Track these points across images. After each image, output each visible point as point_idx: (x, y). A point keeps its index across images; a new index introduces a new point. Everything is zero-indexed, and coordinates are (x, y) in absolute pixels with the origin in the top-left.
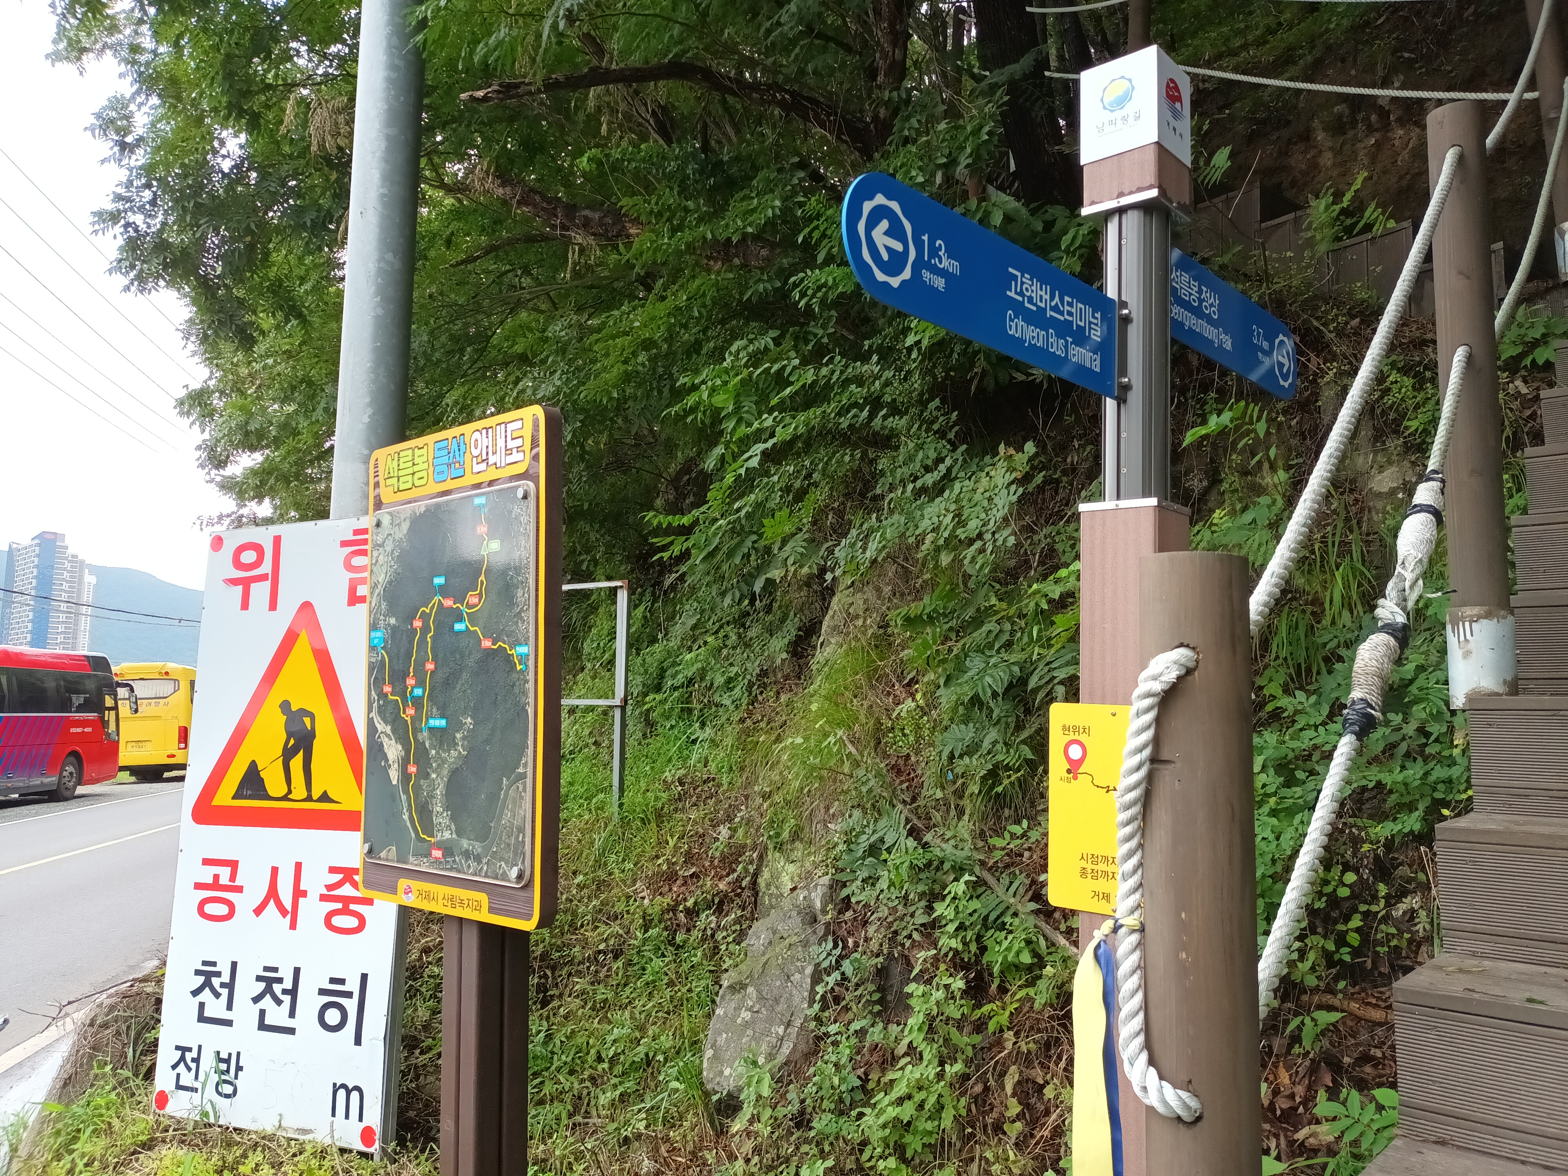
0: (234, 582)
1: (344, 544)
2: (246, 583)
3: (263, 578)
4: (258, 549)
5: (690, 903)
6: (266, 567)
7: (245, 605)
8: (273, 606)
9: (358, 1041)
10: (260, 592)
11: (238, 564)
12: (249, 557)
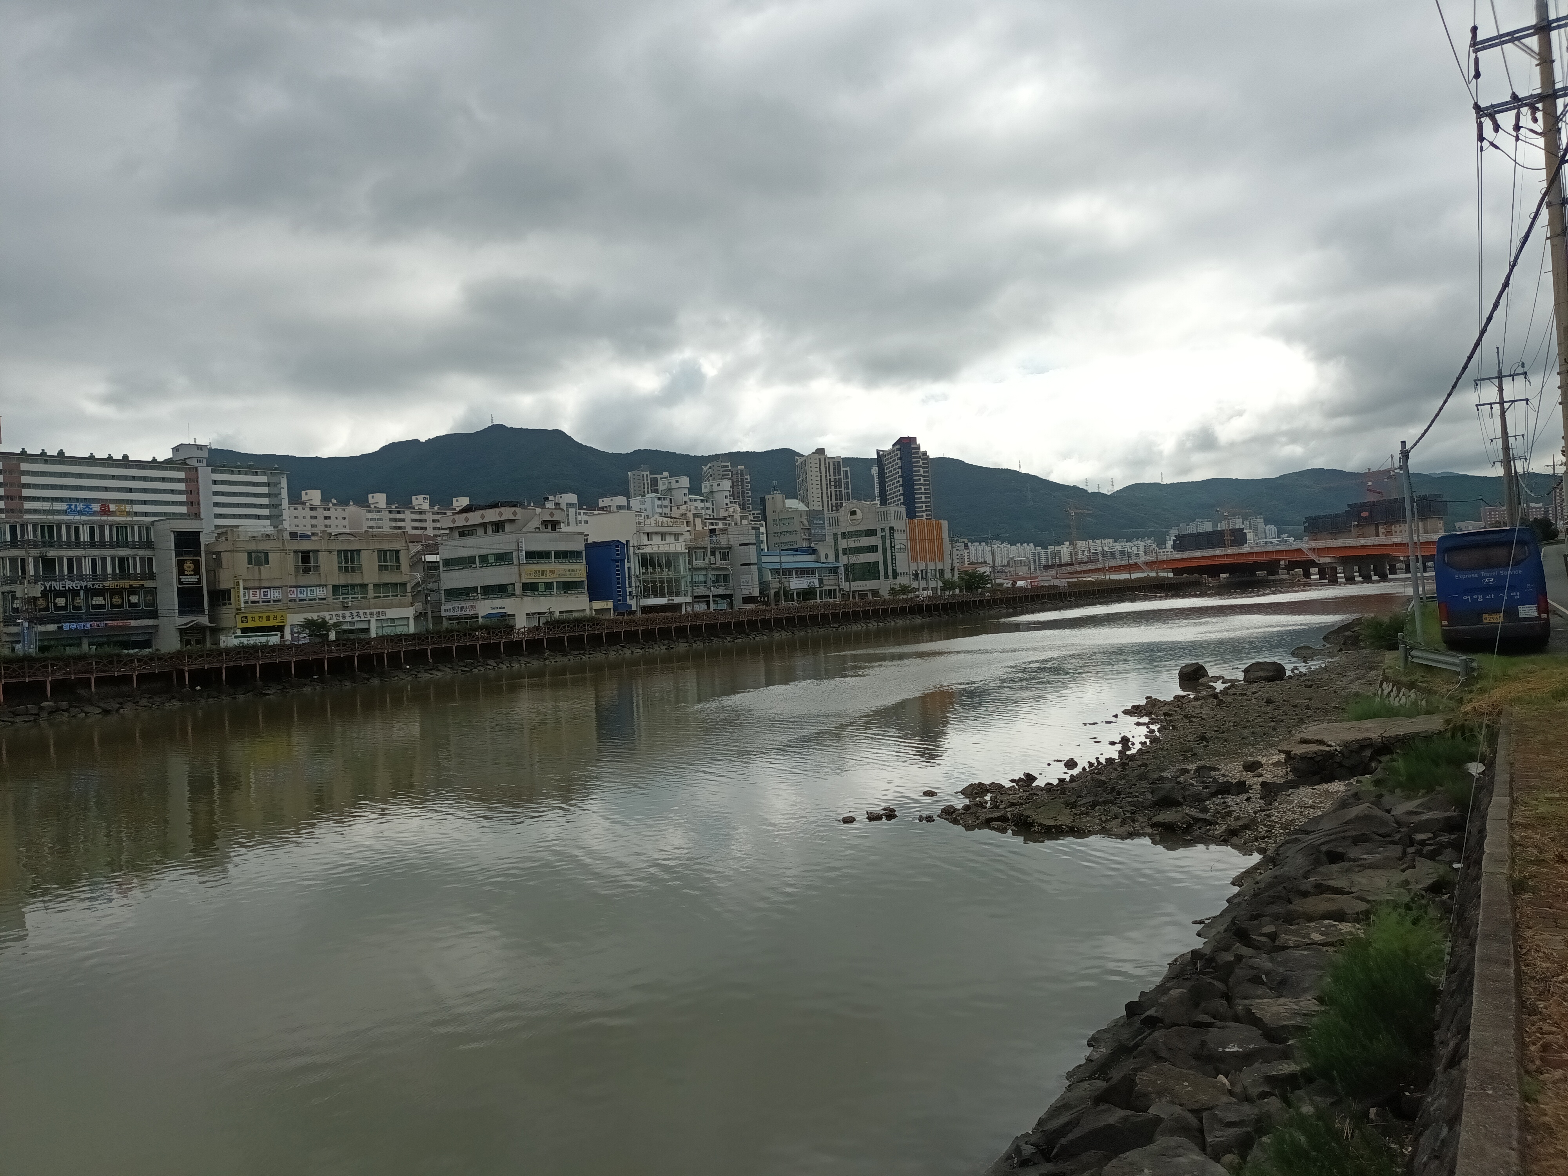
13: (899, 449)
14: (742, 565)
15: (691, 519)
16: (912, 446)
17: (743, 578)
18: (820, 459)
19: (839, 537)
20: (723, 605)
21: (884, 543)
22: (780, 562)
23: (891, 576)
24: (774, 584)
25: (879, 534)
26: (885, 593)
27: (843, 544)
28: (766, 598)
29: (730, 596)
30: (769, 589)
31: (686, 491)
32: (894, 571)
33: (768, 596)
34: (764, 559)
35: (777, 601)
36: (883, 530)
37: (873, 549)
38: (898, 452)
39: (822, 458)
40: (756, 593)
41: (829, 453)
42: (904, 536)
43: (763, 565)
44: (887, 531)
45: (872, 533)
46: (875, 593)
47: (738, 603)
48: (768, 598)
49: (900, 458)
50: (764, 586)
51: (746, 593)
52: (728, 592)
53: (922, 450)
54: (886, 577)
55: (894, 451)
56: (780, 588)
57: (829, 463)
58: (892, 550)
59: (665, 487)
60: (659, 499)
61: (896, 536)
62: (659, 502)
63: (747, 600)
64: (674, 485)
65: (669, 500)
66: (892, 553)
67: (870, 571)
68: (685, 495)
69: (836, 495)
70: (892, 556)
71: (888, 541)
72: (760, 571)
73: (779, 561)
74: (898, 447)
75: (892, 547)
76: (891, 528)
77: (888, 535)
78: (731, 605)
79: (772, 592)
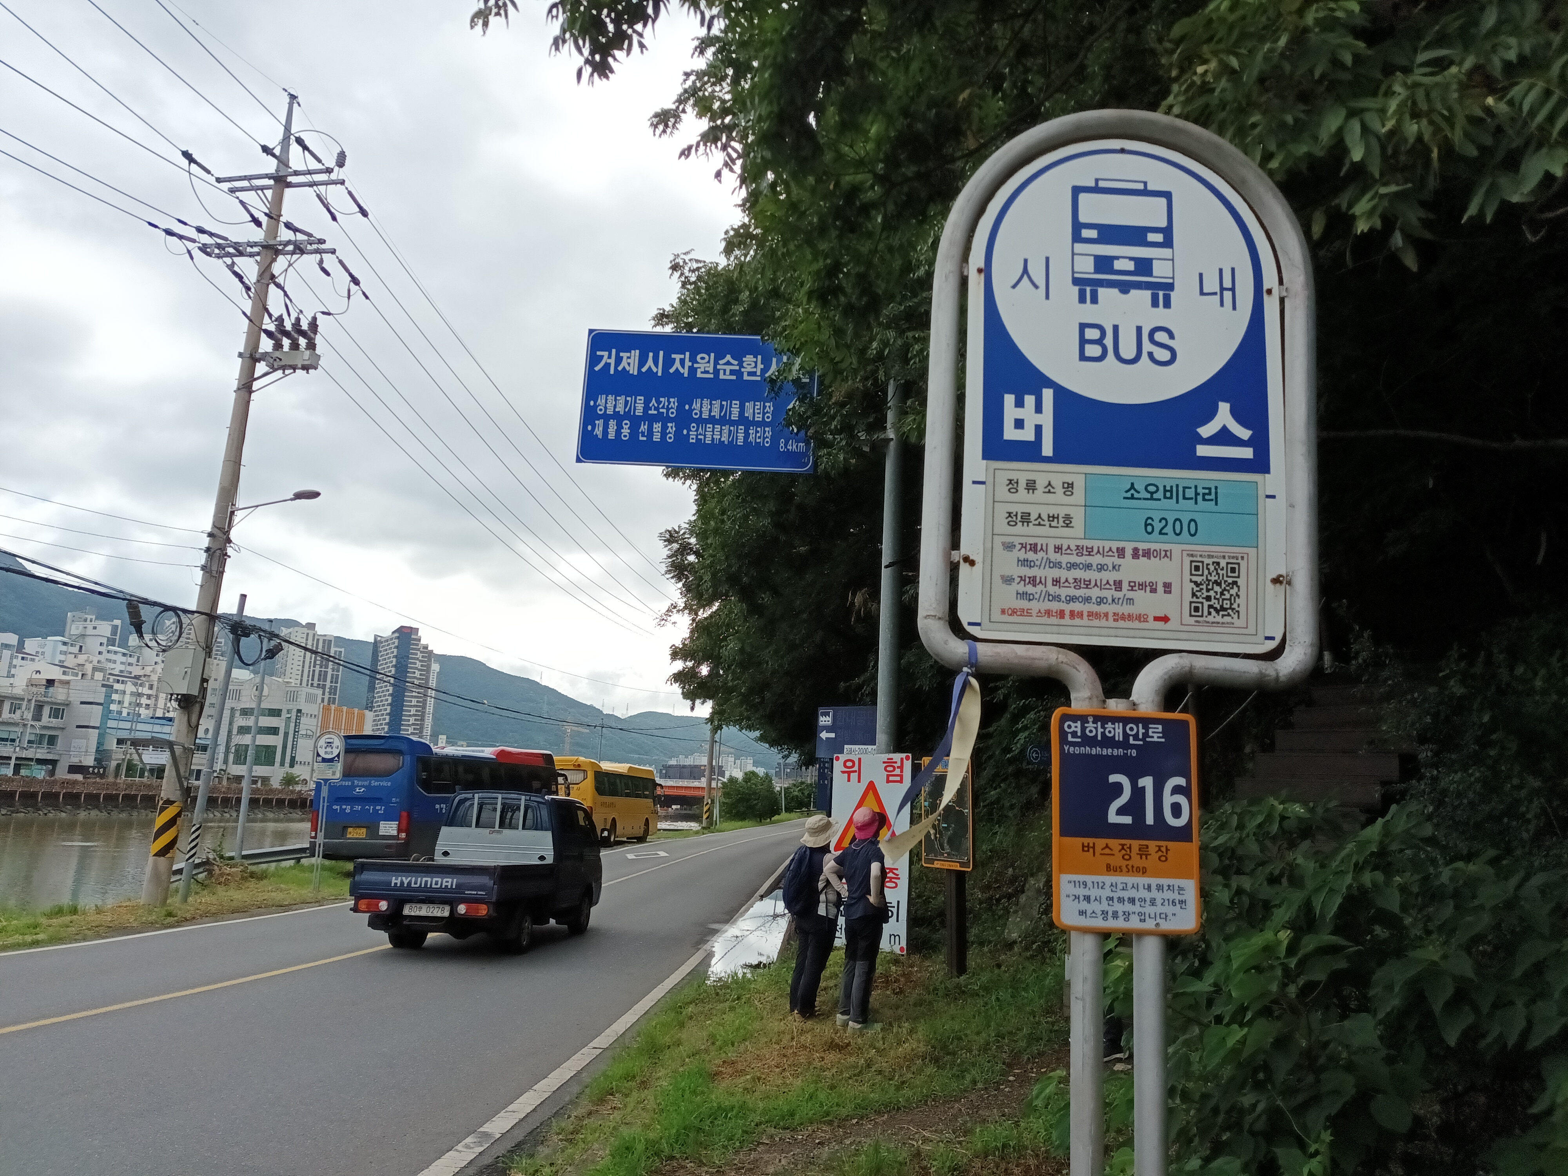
0: (843, 772)
1: (884, 762)
2: (849, 773)
3: (855, 771)
4: (853, 762)
5: (997, 896)
6: (856, 768)
7: (849, 780)
8: (859, 781)
9: (898, 921)
10: (854, 776)
11: (845, 766)
12: (849, 764)
13: (398, 638)
14: (78, 727)
15: (89, 672)
16: (413, 637)
17: (76, 742)
18: (308, 634)
19: (238, 714)
20: (40, 773)
21: (287, 726)
22: (131, 730)
23: (287, 765)
24: (118, 755)
25: (284, 715)
26: (275, 784)
27: (240, 721)
28: (101, 771)
29: (54, 763)
30: (110, 759)
31: (105, 641)
32: (293, 759)
33: (105, 769)
34: (111, 724)
35: (117, 774)
36: (289, 711)
37: (274, 731)
38: (397, 641)
39: (311, 633)
40: (89, 761)
41: (320, 630)
42: (314, 721)
43: (108, 730)
44: (294, 714)
45: (276, 713)
46: (265, 780)
47: (62, 773)
48: (104, 771)
49: (397, 647)
50: (102, 755)
51: (75, 761)
52: (50, 757)
53: (423, 642)
54: (282, 764)
55: (392, 639)
56: (123, 760)
57: (318, 640)
58: (294, 735)
59: (77, 632)
60: (65, 644)
61: (303, 720)
62: (64, 648)
63: (74, 769)
64: (89, 631)
65: (78, 647)
66: (294, 738)
67: (266, 755)
68: (101, 644)
69: (320, 675)
70: (294, 741)
71: (292, 725)
72: (101, 736)
73: (129, 727)
74: (397, 635)
75: (295, 731)
76: (299, 711)
77: (294, 717)
78: (52, 773)
79: (114, 764)
